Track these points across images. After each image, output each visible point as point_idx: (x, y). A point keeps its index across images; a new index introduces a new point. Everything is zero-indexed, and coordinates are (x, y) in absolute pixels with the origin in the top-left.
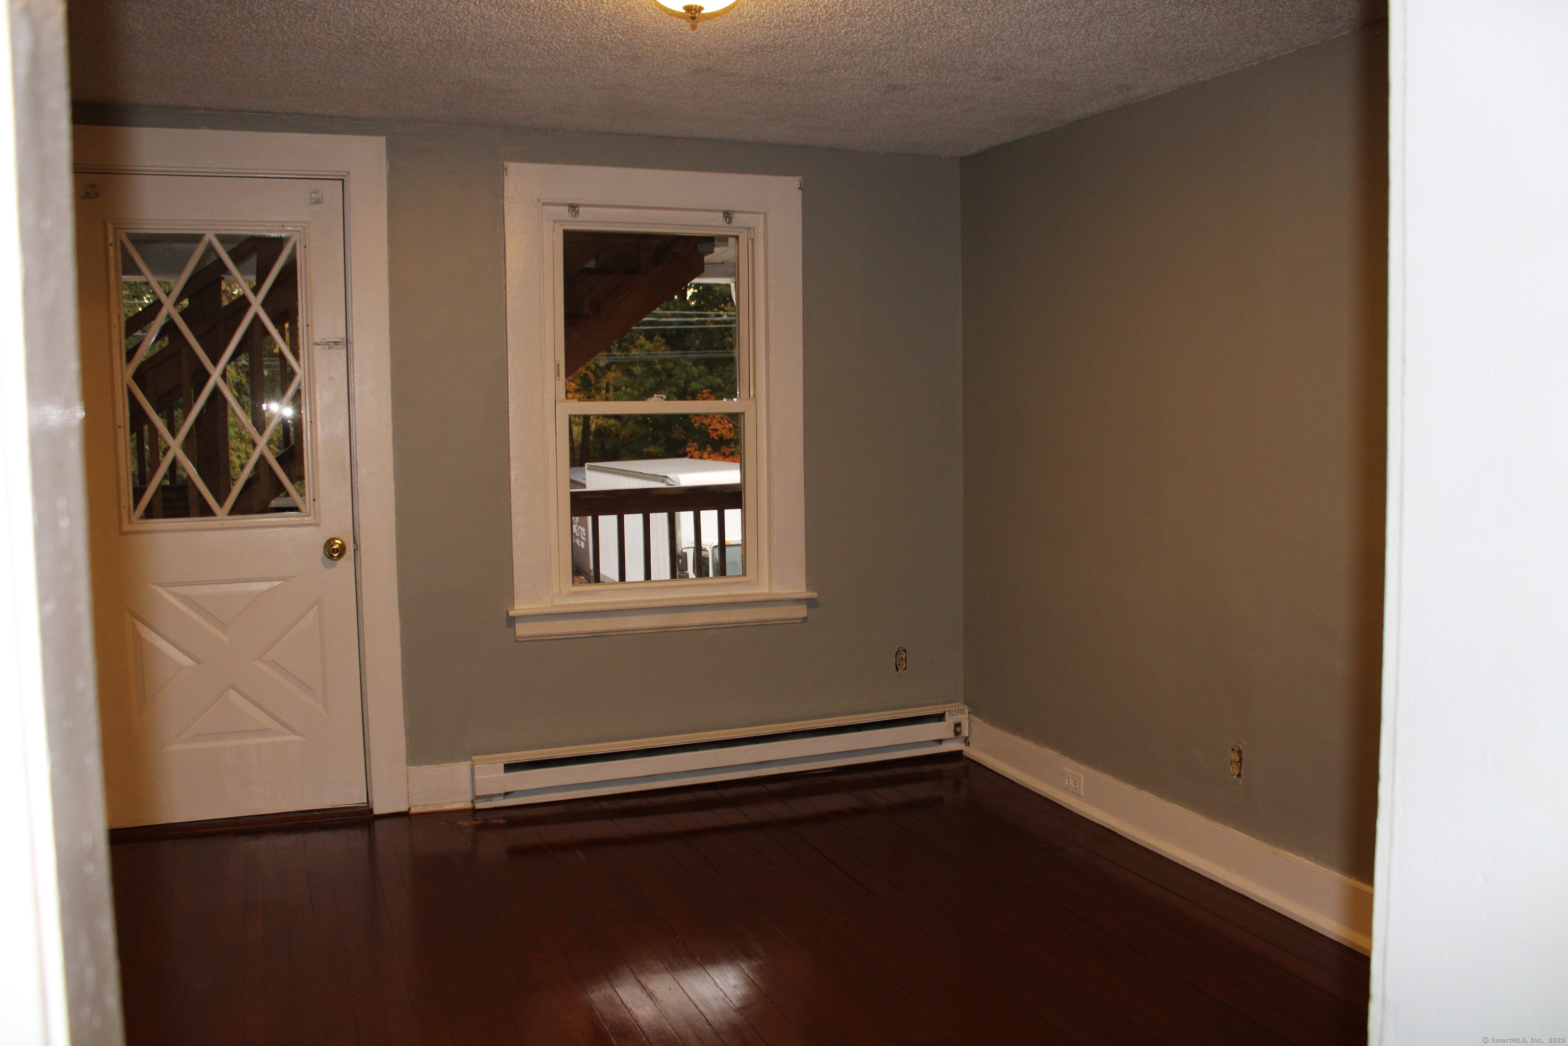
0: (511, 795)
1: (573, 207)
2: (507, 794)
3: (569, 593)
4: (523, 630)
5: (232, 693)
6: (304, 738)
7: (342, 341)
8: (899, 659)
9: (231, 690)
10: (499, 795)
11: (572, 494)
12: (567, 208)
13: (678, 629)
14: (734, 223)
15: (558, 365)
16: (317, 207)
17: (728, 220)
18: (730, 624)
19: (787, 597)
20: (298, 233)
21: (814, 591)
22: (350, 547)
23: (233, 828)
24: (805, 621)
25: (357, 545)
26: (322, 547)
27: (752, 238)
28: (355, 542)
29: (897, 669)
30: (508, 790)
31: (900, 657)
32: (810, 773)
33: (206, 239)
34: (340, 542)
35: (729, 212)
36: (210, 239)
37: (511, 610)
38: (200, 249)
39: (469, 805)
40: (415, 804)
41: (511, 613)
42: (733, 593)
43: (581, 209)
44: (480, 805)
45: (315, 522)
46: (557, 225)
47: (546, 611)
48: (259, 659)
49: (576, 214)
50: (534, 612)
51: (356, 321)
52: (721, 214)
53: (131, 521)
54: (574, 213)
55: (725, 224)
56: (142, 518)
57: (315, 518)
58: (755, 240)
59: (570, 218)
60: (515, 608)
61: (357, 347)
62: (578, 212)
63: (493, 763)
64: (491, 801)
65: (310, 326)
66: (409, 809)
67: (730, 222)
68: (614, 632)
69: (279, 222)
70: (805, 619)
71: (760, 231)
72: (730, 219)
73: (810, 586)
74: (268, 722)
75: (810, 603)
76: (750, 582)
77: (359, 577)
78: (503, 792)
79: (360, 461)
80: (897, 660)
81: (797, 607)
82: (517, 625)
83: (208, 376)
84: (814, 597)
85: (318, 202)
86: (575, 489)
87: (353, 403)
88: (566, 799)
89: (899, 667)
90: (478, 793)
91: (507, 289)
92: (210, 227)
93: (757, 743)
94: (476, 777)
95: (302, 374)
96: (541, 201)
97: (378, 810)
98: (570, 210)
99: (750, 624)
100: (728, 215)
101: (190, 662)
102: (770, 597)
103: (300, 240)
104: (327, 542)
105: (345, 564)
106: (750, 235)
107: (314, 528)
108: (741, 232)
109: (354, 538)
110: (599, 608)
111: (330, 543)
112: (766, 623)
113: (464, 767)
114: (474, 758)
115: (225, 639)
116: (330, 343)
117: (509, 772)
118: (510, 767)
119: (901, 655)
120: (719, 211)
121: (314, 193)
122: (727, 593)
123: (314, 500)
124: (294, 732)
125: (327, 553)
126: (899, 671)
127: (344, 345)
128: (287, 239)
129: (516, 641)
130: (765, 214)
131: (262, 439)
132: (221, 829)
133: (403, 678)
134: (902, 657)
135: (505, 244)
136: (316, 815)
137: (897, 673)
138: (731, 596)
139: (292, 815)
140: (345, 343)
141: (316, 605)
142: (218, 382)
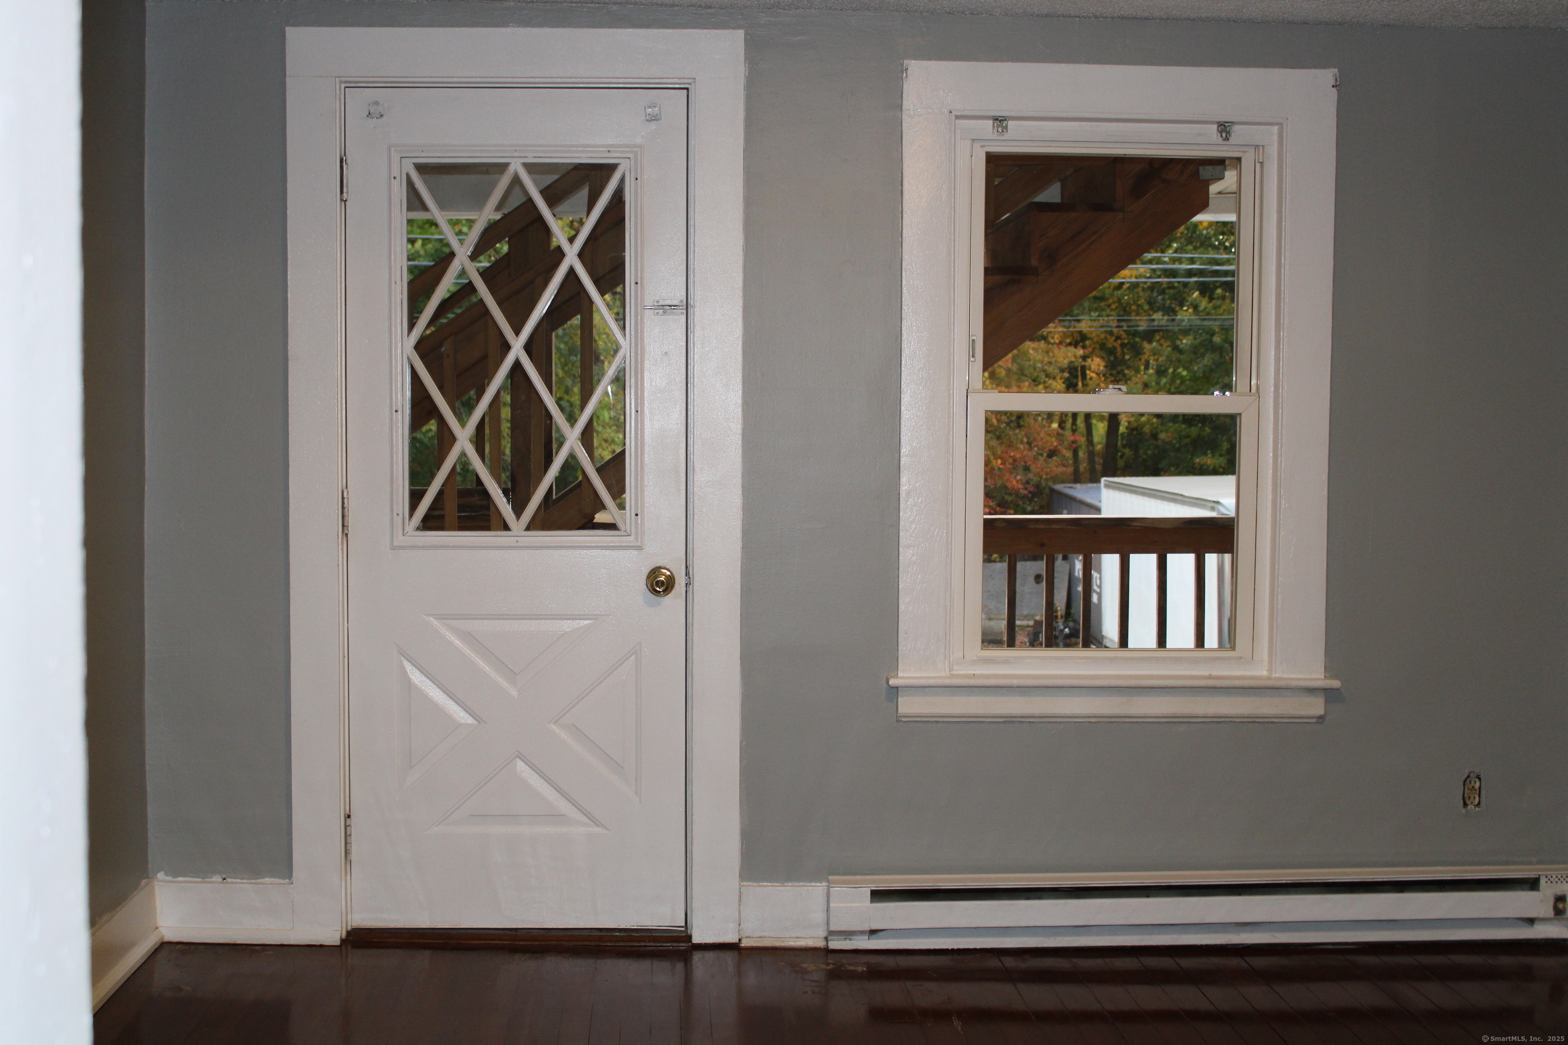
0: (880, 934)
1: (1000, 121)
2: (873, 932)
3: (975, 658)
4: (908, 706)
5: (520, 765)
6: (608, 832)
7: (681, 304)
8: (1469, 789)
9: (517, 758)
10: (862, 932)
11: (986, 521)
12: (991, 122)
13: (1130, 720)
14: (1233, 139)
15: (973, 341)
16: (653, 126)
17: (1224, 135)
18: (1208, 717)
19: (1294, 684)
20: (628, 161)
21: (1336, 677)
22: (680, 581)
23: (510, 942)
24: (1320, 721)
25: (689, 577)
26: (644, 577)
27: (1261, 161)
28: (687, 574)
29: (1465, 805)
30: (874, 927)
31: (1470, 787)
32: (1319, 947)
33: (511, 169)
34: (668, 573)
35: (1226, 124)
36: (516, 170)
37: (893, 677)
38: (504, 182)
39: (821, 944)
40: (747, 934)
41: (892, 682)
42: (1214, 673)
43: (1011, 124)
44: (835, 944)
45: (636, 544)
46: (977, 145)
47: (940, 682)
48: (556, 722)
49: (1003, 131)
50: (923, 682)
51: (697, 278)
52: (1215, 127)
53: (405, 532)
54: (1000, 130)
55: (1220, 140)
56: (418, 529)
57: (636, 539)
58: (1265, 164)
59: (995, 137)
60: (899, 675)
61: (698, 312)
62: (1006, 128)
63: (856, 888)
64: (850, 940)
65: (639, 284)
66: (740, 940)
67: (1227, 139)
68: (1036, 717)
69: (603, 146)
70: (1321, 718)
71: (1273, 151)
72: (1228, 133)
73: (1331, 671)
74: (563, 806)
75: (1329, 694)
76: (1241, 658)
77: (689, 621)
78: (867, 928)
79: (698, 465)
80: (1466, 791)
81: (1309, 699)
82: (900, 699)
83: (507, 347)
84: (1335, 687)
85: (654, 118)
86: (1080, 514)
87: (692, 387)
88: (956, 947)
89: (1468, 802)
90: (832, 928)
91: (904, 236)
92: (517, 154)
93: (1240, 894)
94: (832, 905)
95: (628, 346)
96: (954, 113)
97: (697, 939)
98: (995, 125)
99: (1238, 720)
100: (1224, 129)
101: (470, 720)
102: (1270, 683)
103: (630, 169)
104: (651, 571)
105: (673, 601)
106: (1258, 158)
107: (635, 552)
108: (1244, 152)
109: (687, 567)
110: (1015, 682)
111: (655, 572)
112: (1261, 720)
113: (817, 890)
114: (830, 877)
115: (514, 693)
116: (665, 307)
117: (877, 902)
118: (878, 895)
119: (1473, 784)
120: (1212, 123)
121: (650, 107)
122: (1206, 673)
123: (637, 515)
124: (597, 823)
125: (649, 585)
126: (1469, 807)
127: (682, 309)
128: (612, 168)
129: (898, 721)
130: (1281, 125)
131: (572, 432)
132: (495, 942)
133: (741, 761)
134: (1473, 787)
135: (902, 173)
136: (617, 935)
137: (1464, 811)
138: (1210, 677)
139: (586, 933)
140: (685, 307)
141: (633, 654)
142: (519, 354)
